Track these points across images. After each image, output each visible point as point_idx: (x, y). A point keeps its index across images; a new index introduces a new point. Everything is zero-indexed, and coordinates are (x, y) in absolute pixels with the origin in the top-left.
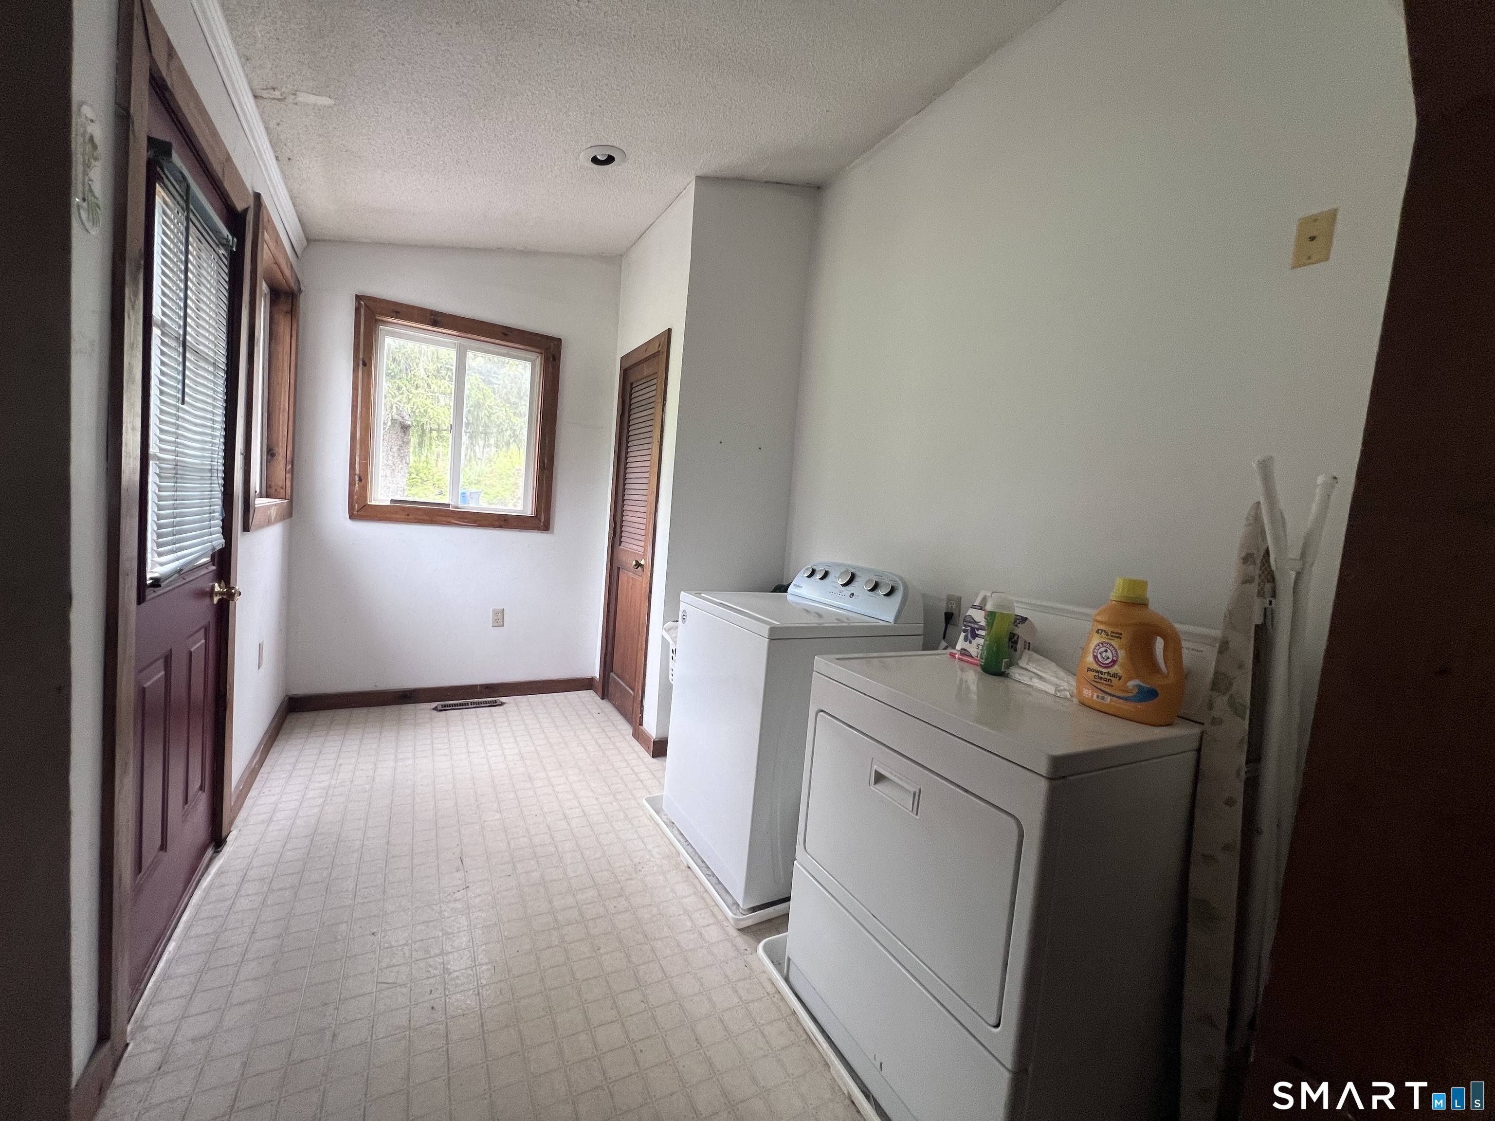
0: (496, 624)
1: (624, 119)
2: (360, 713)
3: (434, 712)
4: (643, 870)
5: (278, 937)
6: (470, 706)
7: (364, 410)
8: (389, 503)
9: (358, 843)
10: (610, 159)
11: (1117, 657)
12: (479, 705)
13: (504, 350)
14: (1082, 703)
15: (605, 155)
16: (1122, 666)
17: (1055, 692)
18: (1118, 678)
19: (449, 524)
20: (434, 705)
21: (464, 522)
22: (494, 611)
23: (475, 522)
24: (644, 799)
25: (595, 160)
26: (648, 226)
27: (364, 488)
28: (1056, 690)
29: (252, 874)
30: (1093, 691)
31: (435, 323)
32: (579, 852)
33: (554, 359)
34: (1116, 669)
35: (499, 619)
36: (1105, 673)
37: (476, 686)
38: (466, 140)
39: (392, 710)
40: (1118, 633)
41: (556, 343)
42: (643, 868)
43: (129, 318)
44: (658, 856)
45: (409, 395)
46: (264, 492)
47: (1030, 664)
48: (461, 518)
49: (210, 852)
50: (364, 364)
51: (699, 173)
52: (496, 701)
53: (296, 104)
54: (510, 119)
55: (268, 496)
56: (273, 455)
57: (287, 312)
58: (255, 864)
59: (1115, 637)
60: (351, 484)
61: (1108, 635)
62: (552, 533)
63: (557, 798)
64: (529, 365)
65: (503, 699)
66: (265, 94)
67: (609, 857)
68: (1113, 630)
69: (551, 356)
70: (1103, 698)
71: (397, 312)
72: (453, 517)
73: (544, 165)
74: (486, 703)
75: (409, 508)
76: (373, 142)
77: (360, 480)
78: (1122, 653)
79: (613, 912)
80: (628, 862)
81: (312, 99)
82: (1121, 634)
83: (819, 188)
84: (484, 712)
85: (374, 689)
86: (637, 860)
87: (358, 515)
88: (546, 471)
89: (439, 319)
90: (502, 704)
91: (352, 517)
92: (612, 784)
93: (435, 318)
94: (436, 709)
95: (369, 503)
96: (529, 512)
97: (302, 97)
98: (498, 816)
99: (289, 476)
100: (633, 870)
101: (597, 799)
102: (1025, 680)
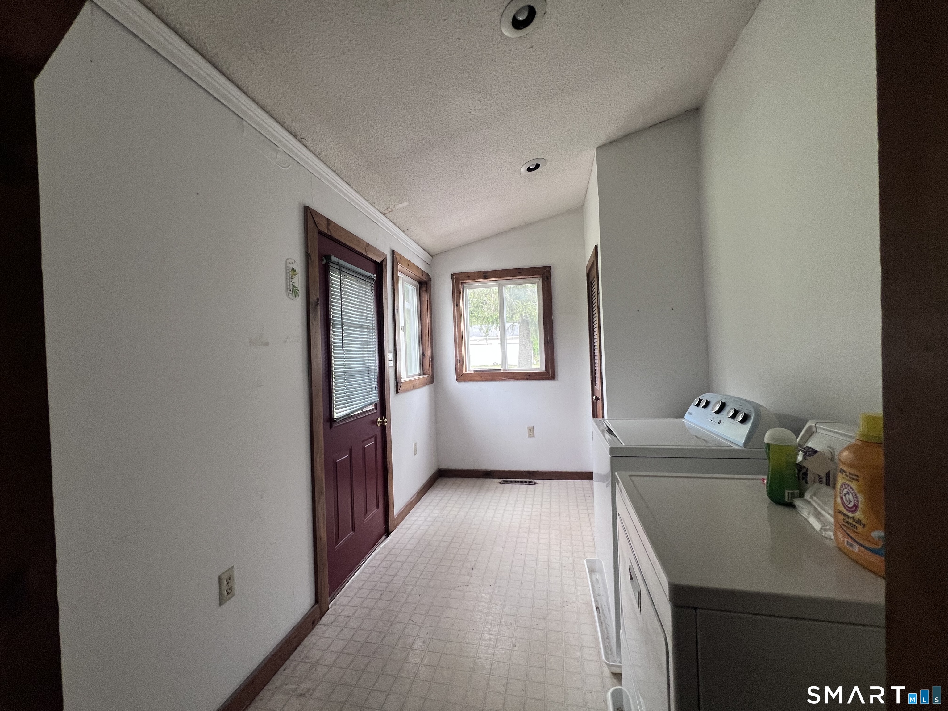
0: (530, 436)
1: (530, 145)
2: (467, 480)
3: (500, 484)
4: (566, 607)
5: (387, 583)
6: (518, 483)
7: (459, 327)
8: (473, 372)
9: (435, 547)
10: (538, 166)
11: (858, 502)
12: (522, 483)
13: (522, 281)
14: (839, 548)
15: (534, 165)
16: (864, 513)
17: (820, 531)
18: (862, 526)
19: (501, 380)
20: (501, 480)
21: (508, 378)
22: (528, 428)
23: (514, 377)
24: (585, 560)
25: (529, 170)
26: (587, 185)
27: (461, 366)
28: (821, 528)
29: (393, 551)
30: (844, 537)
31: (485, 277)
32: (534, 584)
33: (547, 279)
34: (858, 515)
35: (532, 432)
36: (851, 517)
37: (522, 471)
38: (465, 191)
39: (480, 481)
40: (855, 475)
41: (547, 269)
42: (567, 606)
43: (313, 324)
44: (581, 601)
45: (523, 307)
46: (422, 373)
47: (815, 498)
48: (506, 376)
49: (384, 537)
50: (457, 306)
51: (597, 146)
52: (532, 482)
53: (397, 210)
54: (476, 174)
55: (424, 375)
56: (424, 356)
57: (425, 291)
58: (396, 547)
59: (854, 479)
60: (456, 364)
61: (847, 475)
62: (557, 380)
63: (538, 547)
64: (536, 285)
65: (536, 481)
66: (386, 212)
67: (550, 592)
68: (850, 472)
69: (545, 278)
70: (852, 545)
71: (469, 277)
72: (502, 376)
73: (506, 184)
74: (527, 482)
75: (481, 374)
76: (430, 210)
77: (460, 362)
78: (861, 497)
79: (534, 627)
80: (560, 599)
81: (400, 206)
82: (858, 476)
83: (698, 109)
84: (524, 487)
85: (473, 469)
86: (565, 600)
87: (461, 380)
88: (549, 344)
89: (487, 274)
90: (535, 483)
91: (458, 380)
92: (575, 545)
93: (485, 274)
94: (500, 483)
95: (465, 373)
96: (544, 370)
97: (398, 207)
98: (501, 549)
99: (430, 364)
100: (560, 605)
101: (561, 553)
102: (805, 513)
